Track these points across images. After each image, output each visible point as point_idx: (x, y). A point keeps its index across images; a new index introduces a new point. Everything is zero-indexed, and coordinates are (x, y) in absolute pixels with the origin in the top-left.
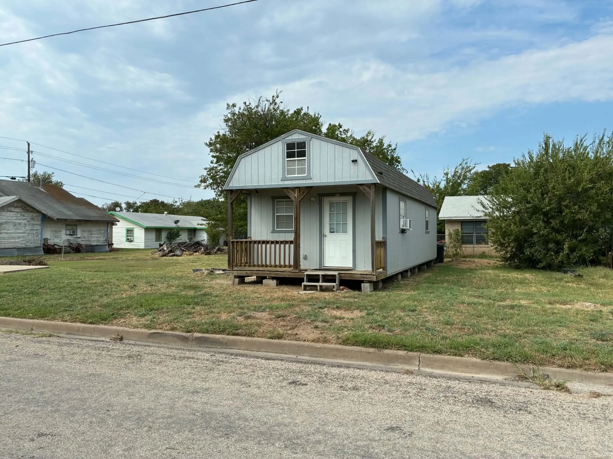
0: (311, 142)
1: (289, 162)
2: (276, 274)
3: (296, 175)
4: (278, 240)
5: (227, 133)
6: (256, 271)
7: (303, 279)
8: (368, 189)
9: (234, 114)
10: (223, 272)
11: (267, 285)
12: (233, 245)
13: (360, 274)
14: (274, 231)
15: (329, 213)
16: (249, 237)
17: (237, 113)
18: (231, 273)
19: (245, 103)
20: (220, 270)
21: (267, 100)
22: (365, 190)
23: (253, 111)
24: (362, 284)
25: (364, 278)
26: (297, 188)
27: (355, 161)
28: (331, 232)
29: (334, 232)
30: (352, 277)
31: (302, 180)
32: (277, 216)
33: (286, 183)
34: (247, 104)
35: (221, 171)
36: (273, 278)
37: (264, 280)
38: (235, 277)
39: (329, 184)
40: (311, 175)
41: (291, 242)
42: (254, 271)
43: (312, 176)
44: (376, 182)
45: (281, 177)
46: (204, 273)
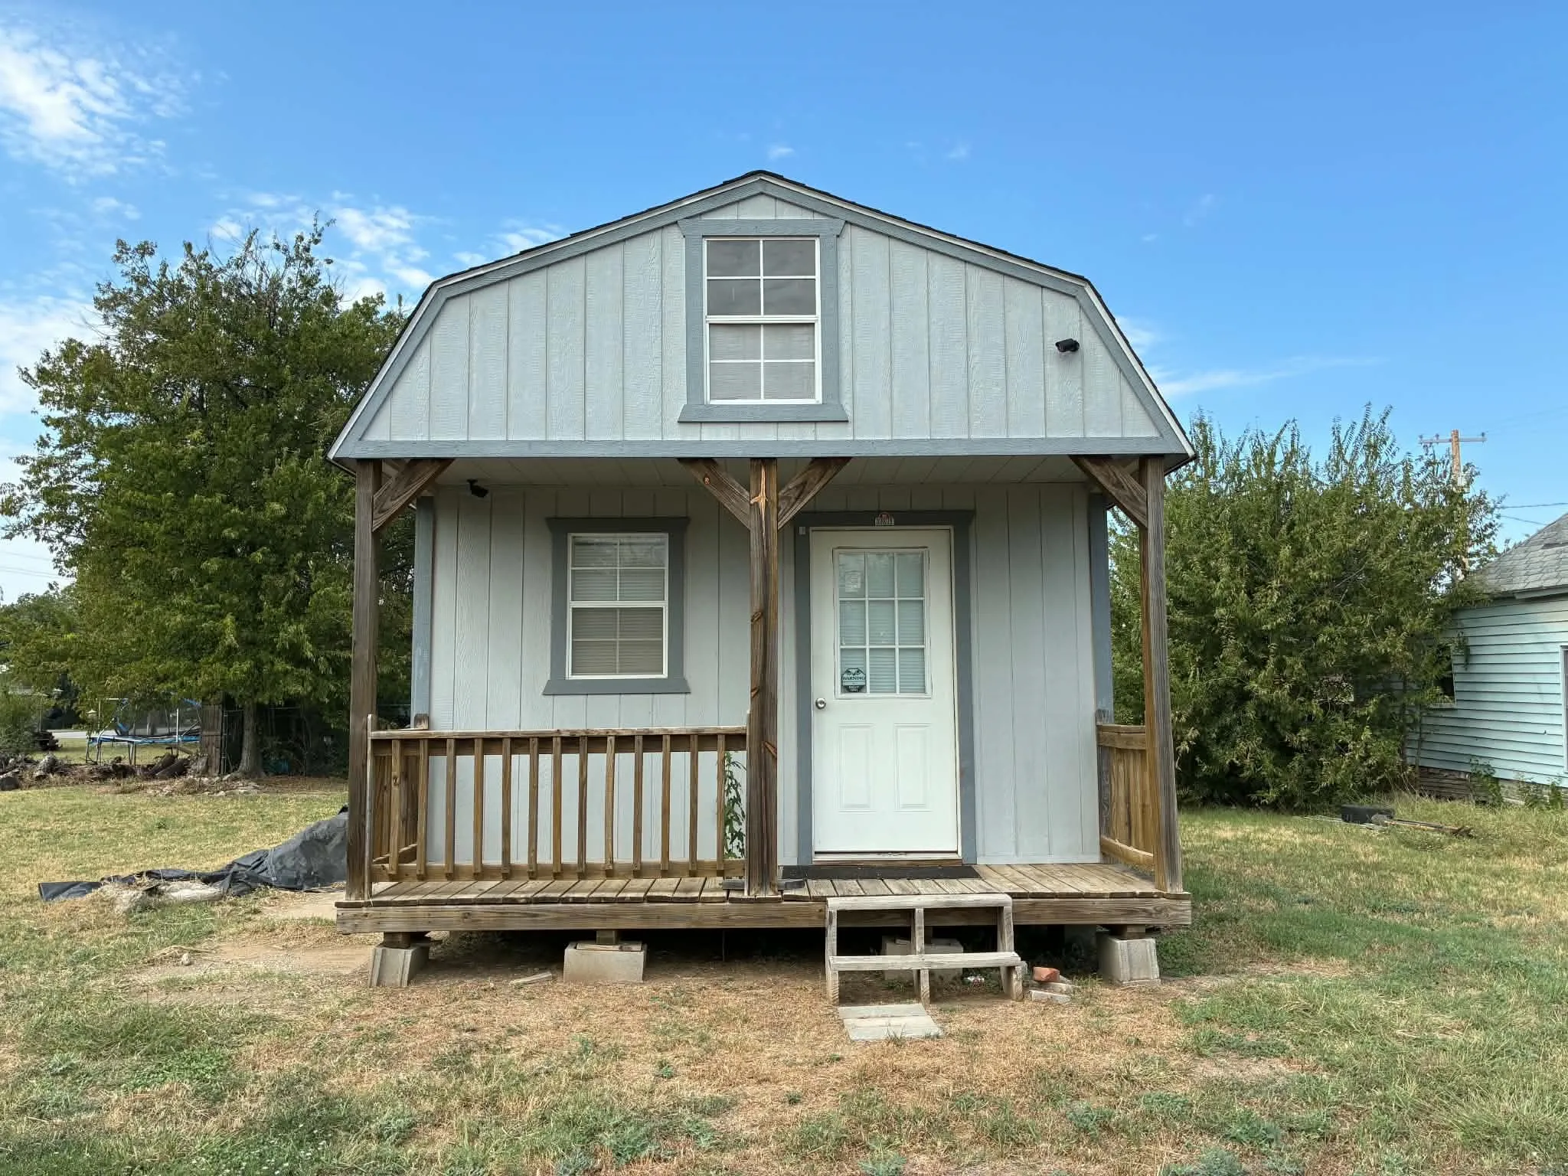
0: (844, 243)
1: (720, 334)
2: (645, 916)
3: (763, 401)
4: (656, 729)
5: (113, 345)
6: (528, 901)
7: (821, 933)
8: (1135, 483)
9: (142, 281)
10: (210, 891)
11: (591, 980)
12: (381, 763)
13: (1113, 895)
14: (557, 687)
15: (838, 600)
16: (422, 718)
17: (154, 277)
18: (368, 922)
19: (189, 247)
20: (188, 877)
21: (277, 247)
22: (1119, 485)
23: (222, 279)
24: (1120, 944)
25: (1131, 912)
26: (767, 462)
27: (1069, 347)
28: (847, 689)
29: (860, 689)
30: (1071, 911)
31: (795, 428)
32: (576, 611)
33: (708, 434)
34: (195, 252)
35: (83, 475)
36: (626, 937)
37: (569, 951)
38: (392, 940)
39: (940, 452)
40: (847, 402)
41: (734, 740)
42: (514, 901)
43: (848, 408)
44: (1175, 450)
45: (678, 404)
46: (112, 903)
